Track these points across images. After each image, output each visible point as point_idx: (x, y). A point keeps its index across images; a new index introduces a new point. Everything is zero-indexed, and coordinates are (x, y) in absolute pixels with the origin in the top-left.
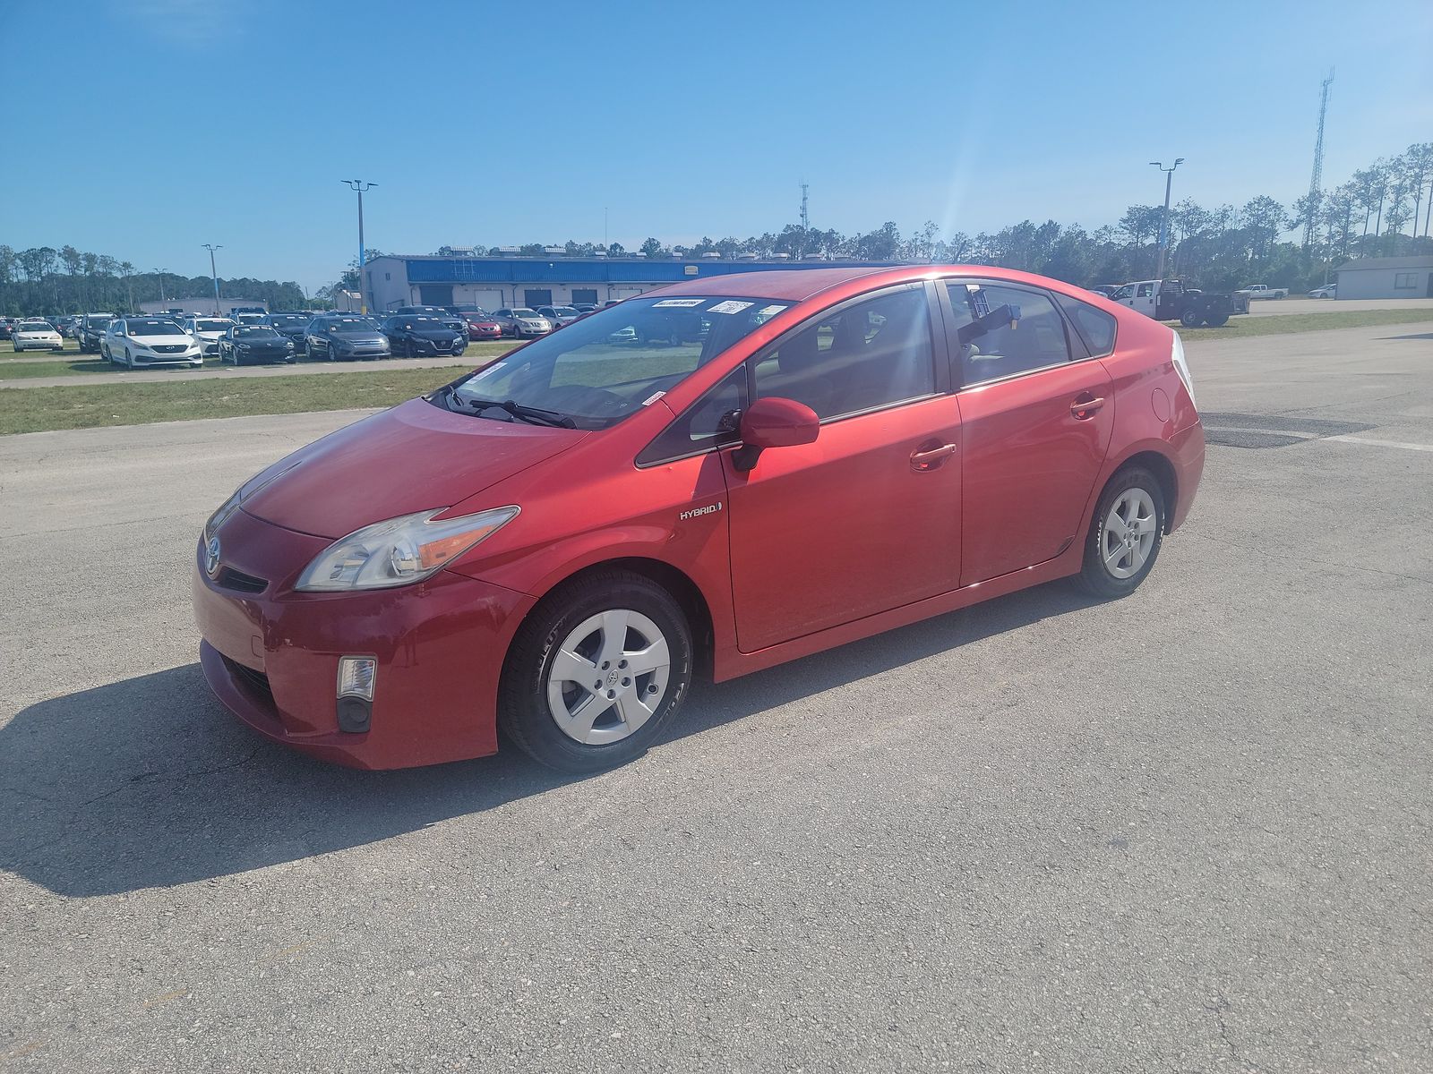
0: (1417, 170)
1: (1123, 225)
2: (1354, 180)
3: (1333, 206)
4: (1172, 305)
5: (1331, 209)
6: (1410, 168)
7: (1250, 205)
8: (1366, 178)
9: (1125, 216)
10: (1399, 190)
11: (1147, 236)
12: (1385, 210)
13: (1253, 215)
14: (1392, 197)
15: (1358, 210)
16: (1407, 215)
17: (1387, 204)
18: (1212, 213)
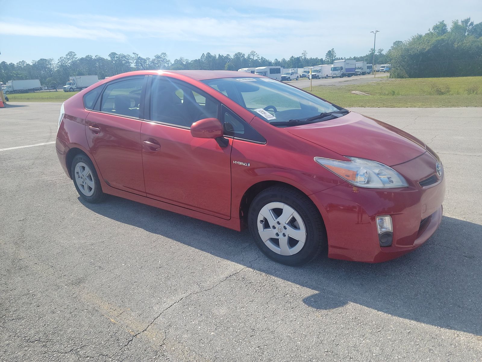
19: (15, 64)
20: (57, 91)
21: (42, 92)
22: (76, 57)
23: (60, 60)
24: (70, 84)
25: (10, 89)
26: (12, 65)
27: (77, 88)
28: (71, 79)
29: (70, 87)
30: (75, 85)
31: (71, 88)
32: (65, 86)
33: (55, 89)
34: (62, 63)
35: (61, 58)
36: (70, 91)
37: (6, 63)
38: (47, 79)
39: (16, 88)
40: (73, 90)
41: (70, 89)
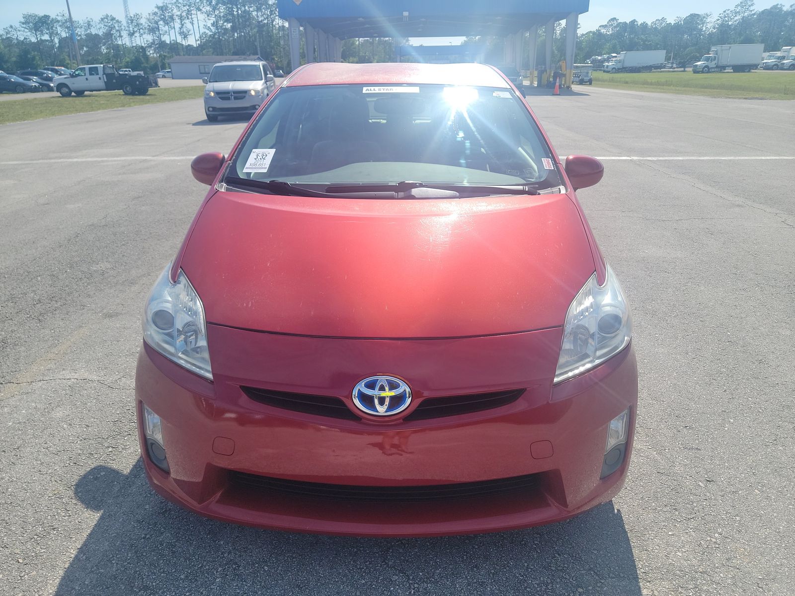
0: (188, 7)
1: (23, 26)
2: (156, 10)
3: (150, 24)
4: (114, 81)
5: (149, 26)
6: (184, 6)
7: (102, 19)
8: (163, 9)
9: (23, 20)
10: (181, 18)
11: (42, 34)
12: (177, 29)
13: (106, 26)
14: (179, 21)
15: (163, 28)
16: (188, 32)
17: (177, 25)
18: (81, 22)
19: (649, 24)
20: (684, 71)
21: (661, 72)
22: (752, 8)
23: (721, 15)
24: (707, 59)
25: (619, 66)
26: (644, 26)
27: (717, 67)
28: (713, 51)
29: (704, 65)
30: (716, 62)
31: (707, 66)
32: (699, 63)
33: (682, 68)
34: (723, 21)
35: (725, 12)
36: (703, 72)
37: (637, 22)
38: (688, 49)
39: (628, 64)
40: (709, 70)
41: (704, 68)
